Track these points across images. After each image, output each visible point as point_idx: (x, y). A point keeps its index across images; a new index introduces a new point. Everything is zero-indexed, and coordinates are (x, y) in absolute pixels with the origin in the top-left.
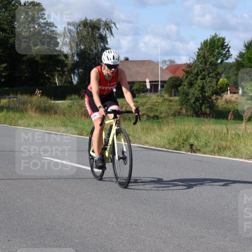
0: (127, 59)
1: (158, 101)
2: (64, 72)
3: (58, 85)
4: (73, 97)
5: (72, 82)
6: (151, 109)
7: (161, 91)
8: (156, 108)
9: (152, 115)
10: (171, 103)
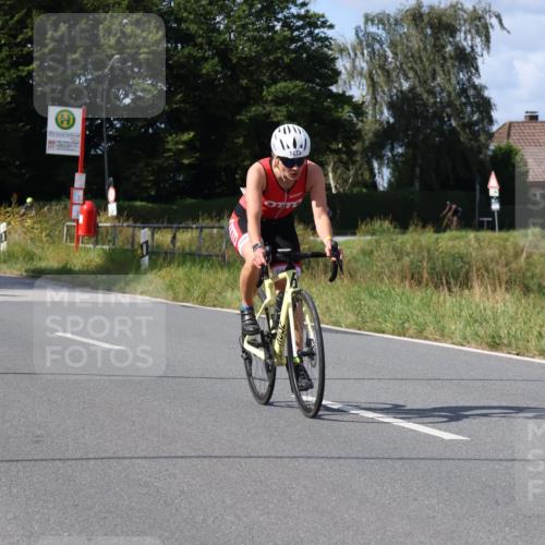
0: (533, 118)
2: (351, 154)
3: (334, 191)
4: (377, 224)
5: (374, 185)
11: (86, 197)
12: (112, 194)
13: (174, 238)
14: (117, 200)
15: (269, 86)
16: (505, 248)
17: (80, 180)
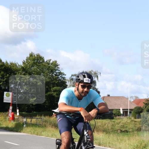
0: (109, 96)
1: (128, 121)
6: (123, 127)
7: (129, 115)
8: (126, 126)
9: (123, 130)
10: (136, 123)
11: (12, 112)
12: (18, 111)
13: (31, 121)
14: (19, 112)
15: (52, 88)
16: (103, 123)
17: (11, 108)
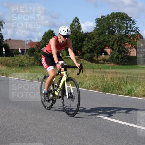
0: (10, 39)
1: (25, 58)
6: (21, 62)
7: (26, 54)
8: (23, 61)
9: (21, 64)
10: (30, 59)
16: (6, 59)
